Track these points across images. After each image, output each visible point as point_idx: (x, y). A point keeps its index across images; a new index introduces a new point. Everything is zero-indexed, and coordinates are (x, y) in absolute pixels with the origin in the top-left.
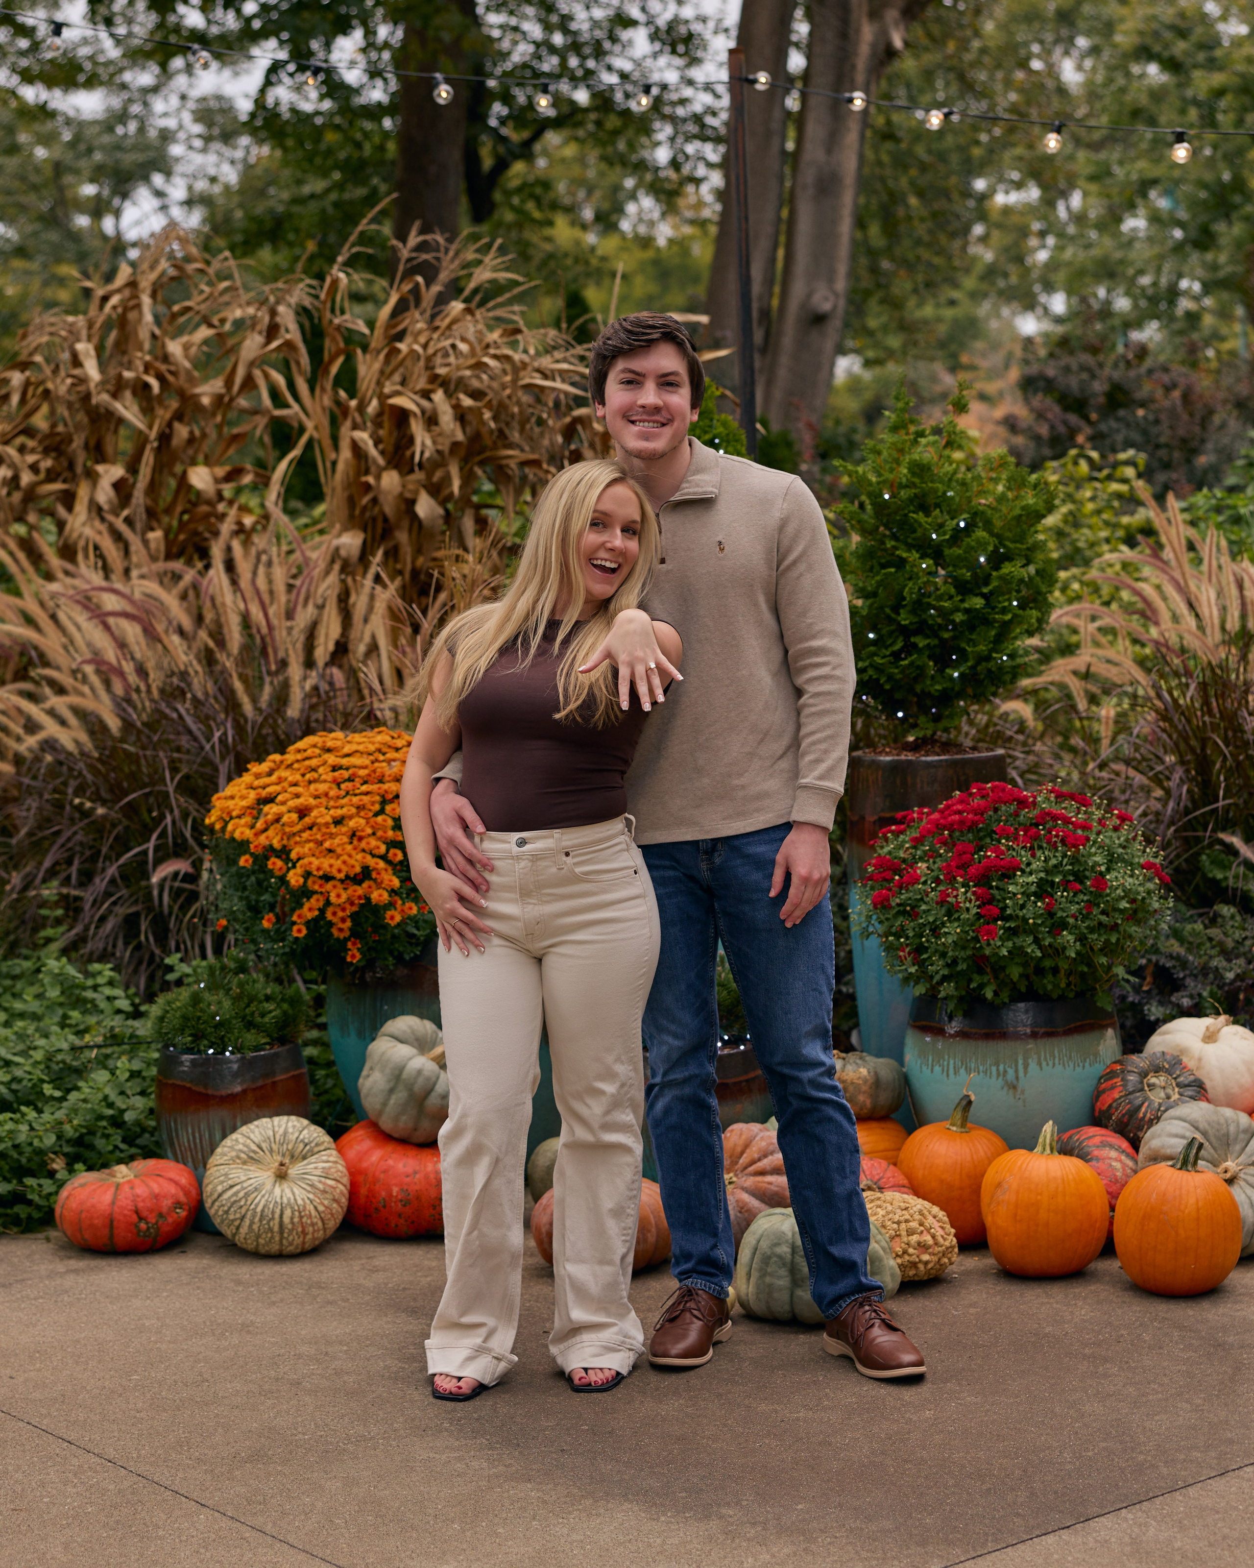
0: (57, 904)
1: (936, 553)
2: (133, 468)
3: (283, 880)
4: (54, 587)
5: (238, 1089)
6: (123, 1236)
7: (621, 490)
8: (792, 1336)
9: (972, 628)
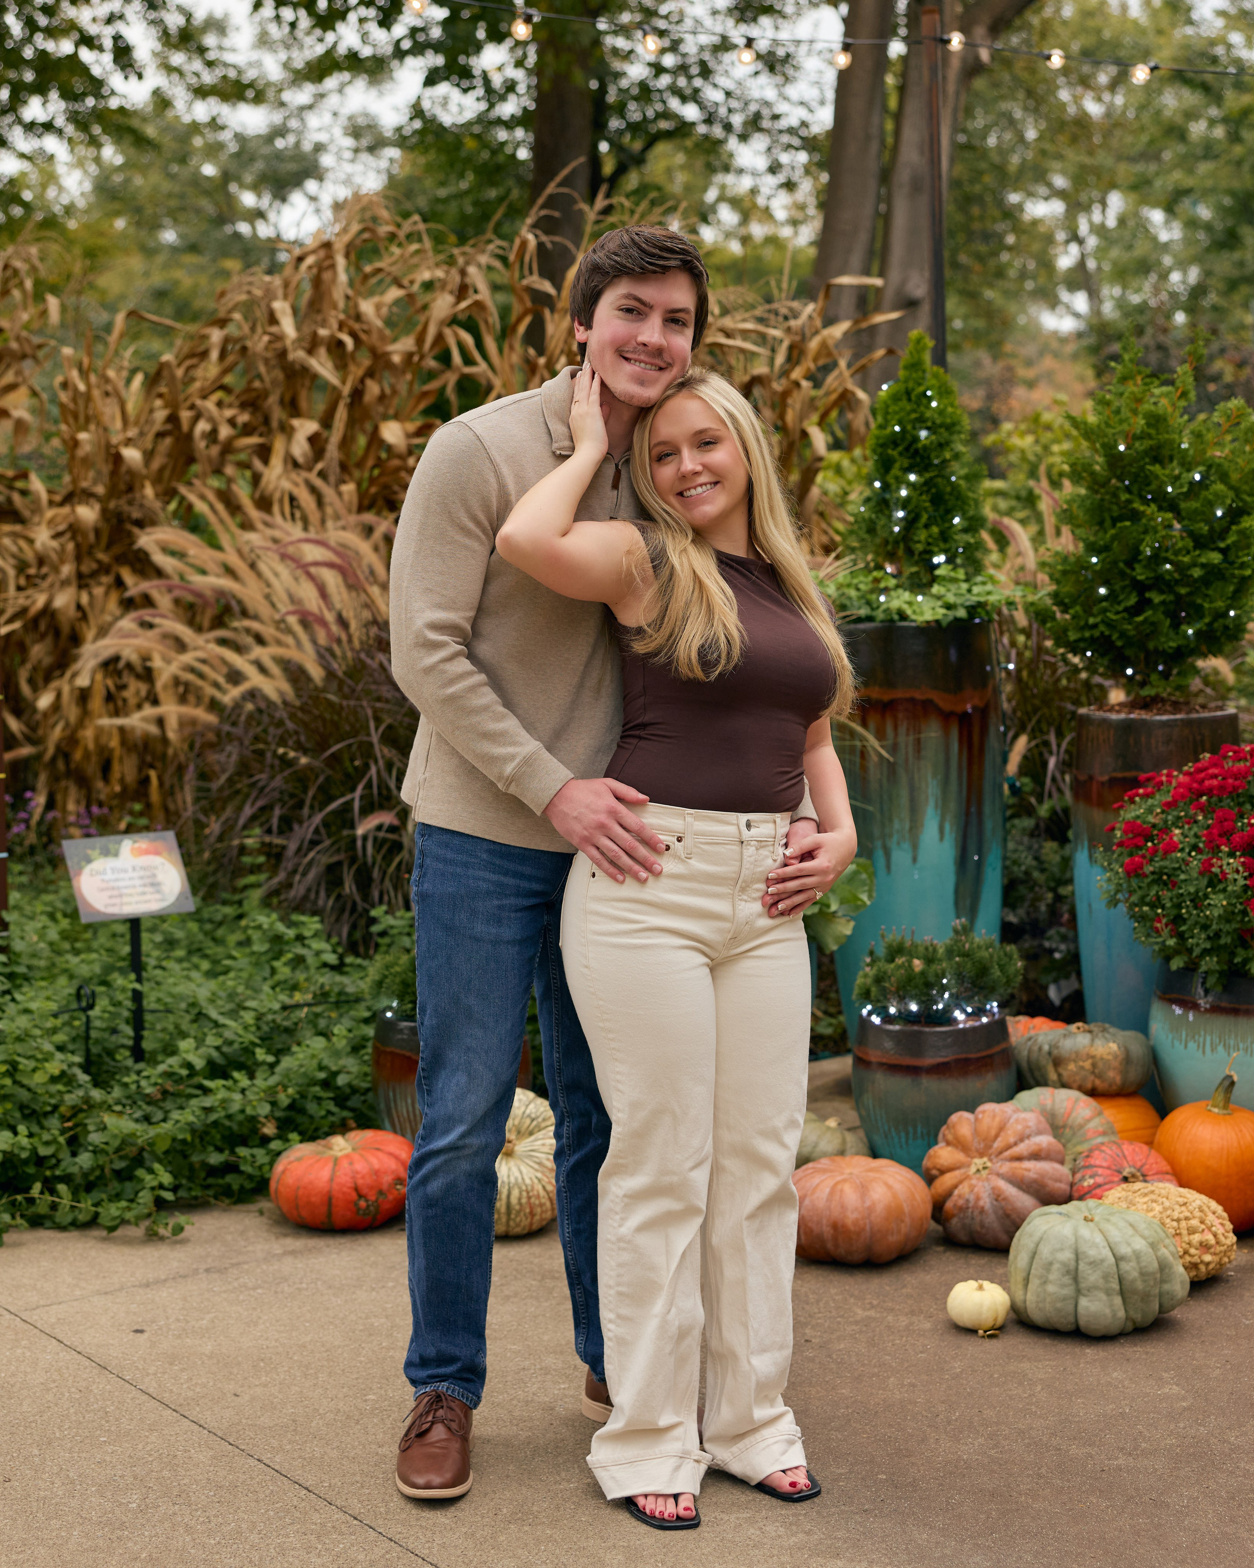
0: (260, 852)
1: (1170, 505)
2: (327, 422)
4: (252, 537)
6: (341, 1215)
9: (1212, 583)
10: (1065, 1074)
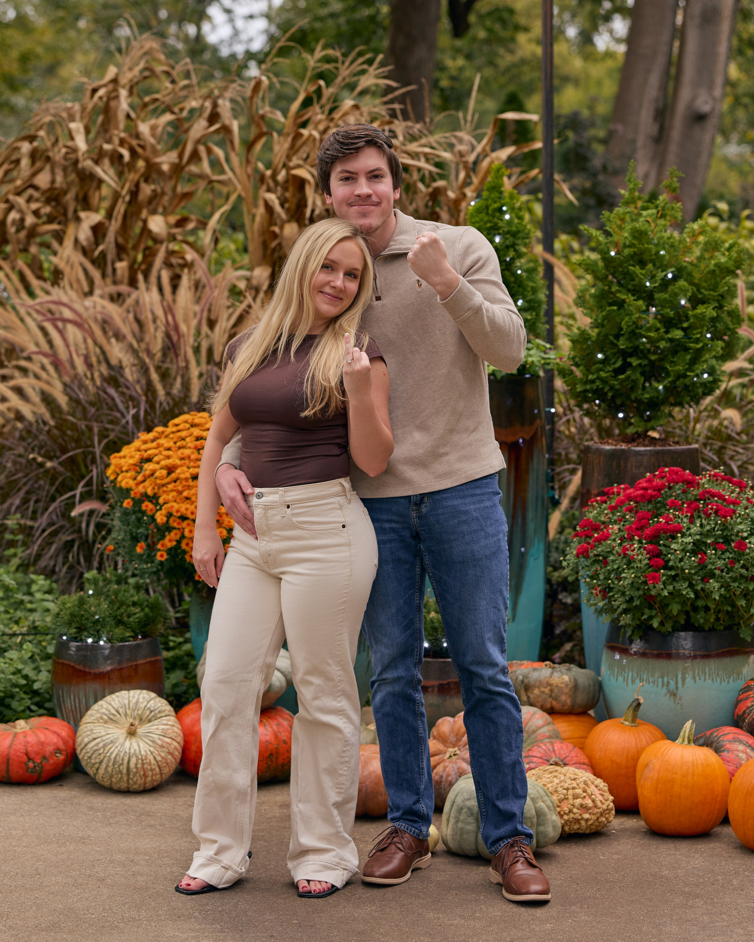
0: (17, 531)
1: (648, 297)
2: (109, 214)
3: (153, 518)
5: (109, 668)
6: (16, 772)
7: (350, 245)
8: (474, 868)
9: (675, 353)
10: (532, 696)
